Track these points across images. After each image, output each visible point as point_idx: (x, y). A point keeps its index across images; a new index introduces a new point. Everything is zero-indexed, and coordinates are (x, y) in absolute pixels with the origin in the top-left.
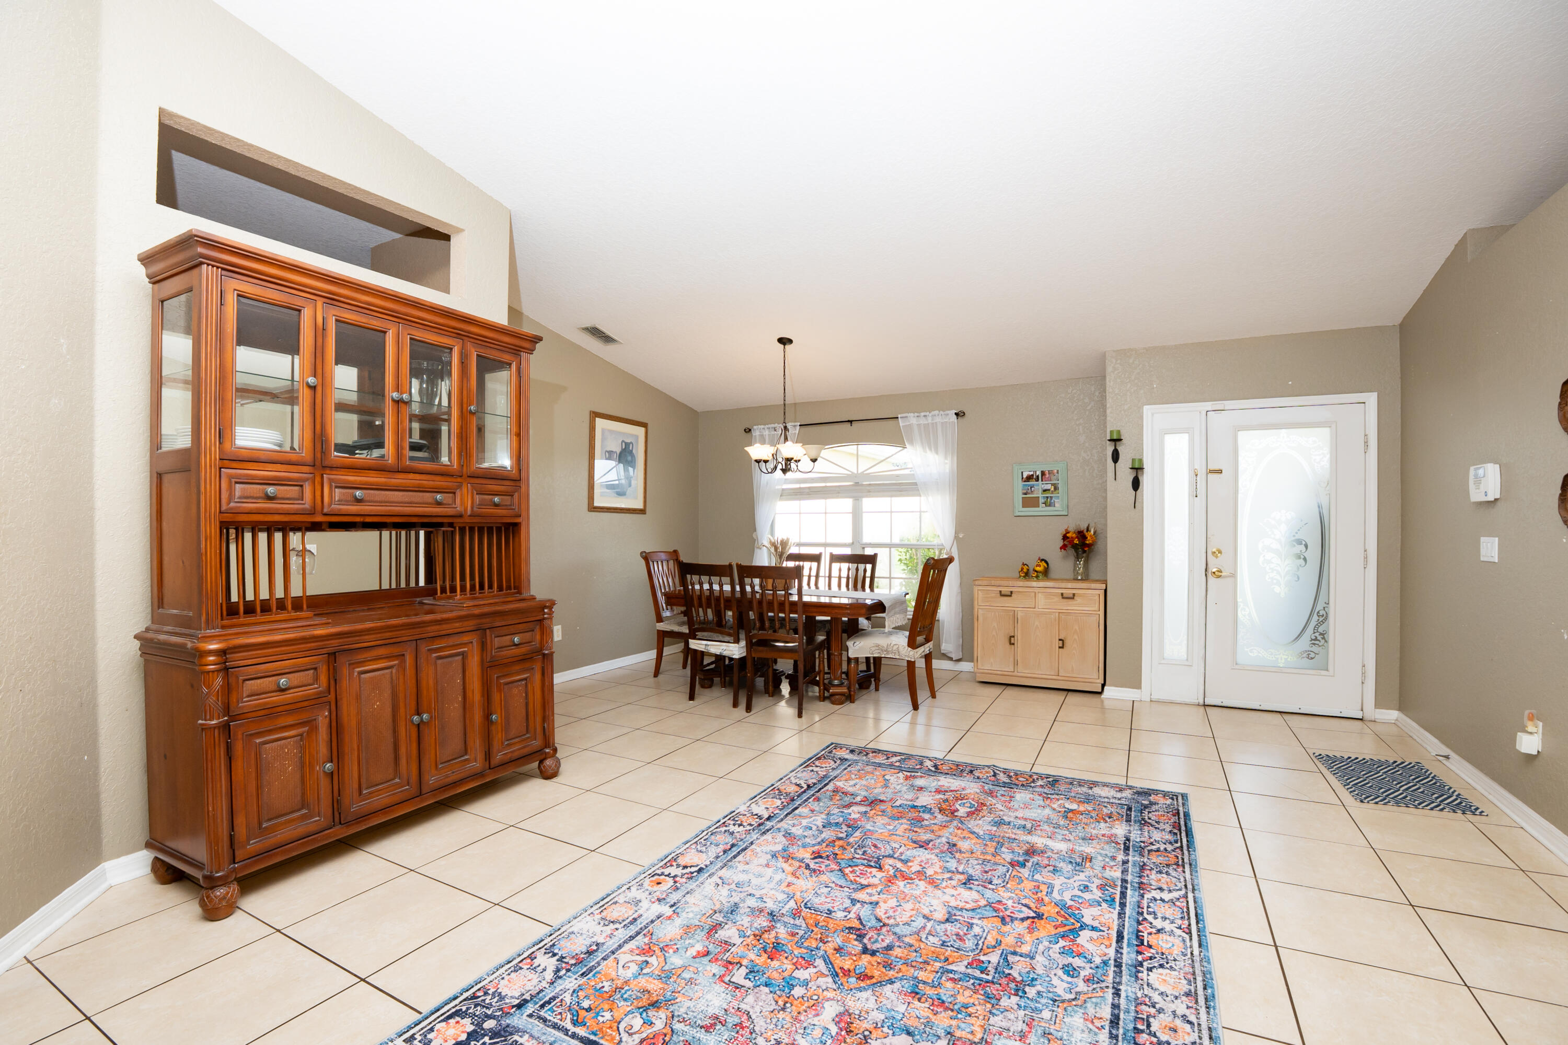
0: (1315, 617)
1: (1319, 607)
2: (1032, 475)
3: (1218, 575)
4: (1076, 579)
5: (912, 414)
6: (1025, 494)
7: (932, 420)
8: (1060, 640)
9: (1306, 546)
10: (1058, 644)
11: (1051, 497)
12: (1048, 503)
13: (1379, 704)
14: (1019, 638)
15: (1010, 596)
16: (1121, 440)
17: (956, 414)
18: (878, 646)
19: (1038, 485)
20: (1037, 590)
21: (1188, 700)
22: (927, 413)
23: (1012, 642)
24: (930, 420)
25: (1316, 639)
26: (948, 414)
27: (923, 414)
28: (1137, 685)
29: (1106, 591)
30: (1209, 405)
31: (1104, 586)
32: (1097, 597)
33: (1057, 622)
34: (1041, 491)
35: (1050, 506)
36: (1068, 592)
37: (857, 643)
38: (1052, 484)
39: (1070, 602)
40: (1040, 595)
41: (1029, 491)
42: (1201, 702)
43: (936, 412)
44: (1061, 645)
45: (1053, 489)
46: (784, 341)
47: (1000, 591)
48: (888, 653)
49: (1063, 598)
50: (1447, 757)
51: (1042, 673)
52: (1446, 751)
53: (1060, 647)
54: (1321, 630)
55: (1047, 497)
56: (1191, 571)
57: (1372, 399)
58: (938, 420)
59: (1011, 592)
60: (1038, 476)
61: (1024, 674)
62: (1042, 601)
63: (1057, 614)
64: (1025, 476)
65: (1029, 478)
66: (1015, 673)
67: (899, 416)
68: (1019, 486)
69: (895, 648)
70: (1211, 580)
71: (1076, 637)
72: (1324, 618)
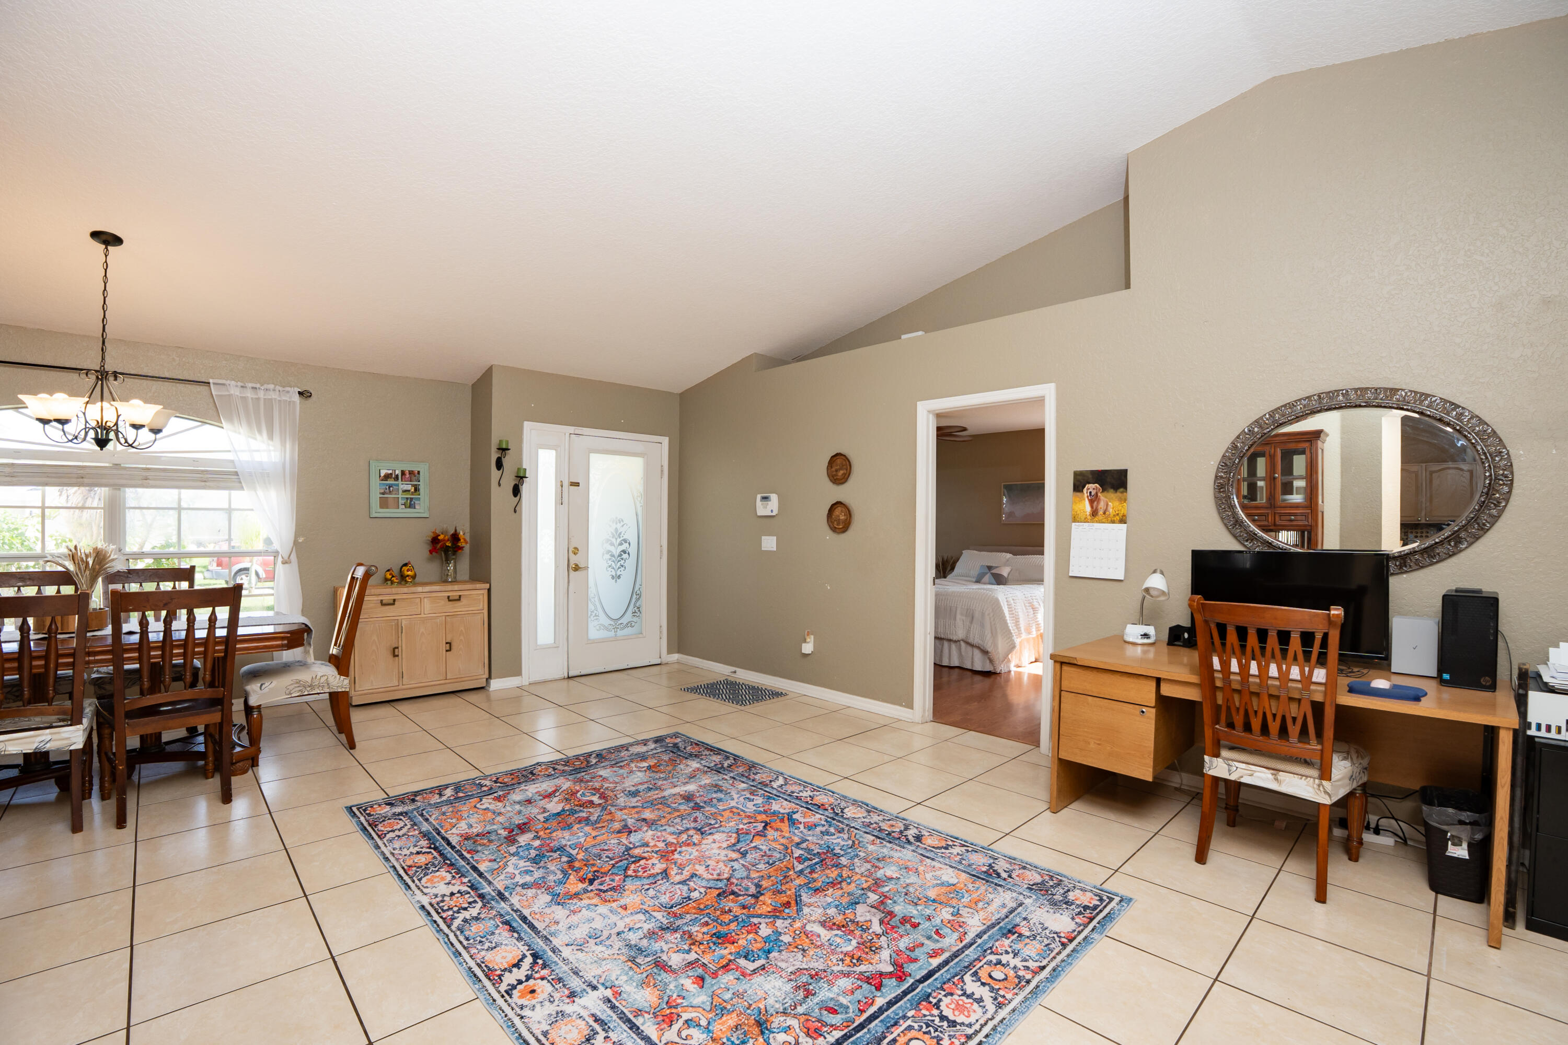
0: (635, 596)
1: (637, 589)
2: (391, 474)
3: (577, 568)
4: (446, 581)
5: (233, 383)
6: (383, 494)
7: (264, 395)
8: (447, 643)
9: (629, 544)
10: (444, 647)
11: (411, 499)
12: (411, 505)
13: (670, 651)
14: (404, 648)
15: (393, 604)
16: (509, 449)
17: (299, 393)
18: (298, 682)
19: (398, 485)
20: (422, 596)
21: (557, 677)
22: (258, 386)
23: (396, 654)
24: (261, 394)
25: (635, 612)
26: (288, 392)
27: (250, 385)
28: (517, 672)
29: (489, 590)
30: (571, 429)
31: (487, 586)
32: (481, 597)
33: (444, 626)
34: (400, 491)
35: (410, 507)
36: (454, 595)
37: (267, 684)
38: (413, 485)
39: (458, 604)
40: (425, 600)
41: (388, 491)
42: (566, 676)
43: (271, 386)
44: (448, 648)
45: (413, 490)
46: (108, 239)
47: (382, 600)
48: (313, 689)
49: (450, 600)
50: (735, 672)
51: (430, 681)
52: (733, 669)
53: (447, 651)
54: (637, 605)
55: (407, 498)
56: (557, 567)
57: (665, 441)
58: (274, 396)
59: (394, 600)
60: (397, 475)
61: (412, 686)
62: (427, 605)
63: (444, 618)
64: (382, 475)
65: (387, 477)
66: (401, 687)
67: (211, 381)
68: (376, 487)
69: (323, 679)
70: (572, 573)
71: (462, 638)
72: (639, 596)
